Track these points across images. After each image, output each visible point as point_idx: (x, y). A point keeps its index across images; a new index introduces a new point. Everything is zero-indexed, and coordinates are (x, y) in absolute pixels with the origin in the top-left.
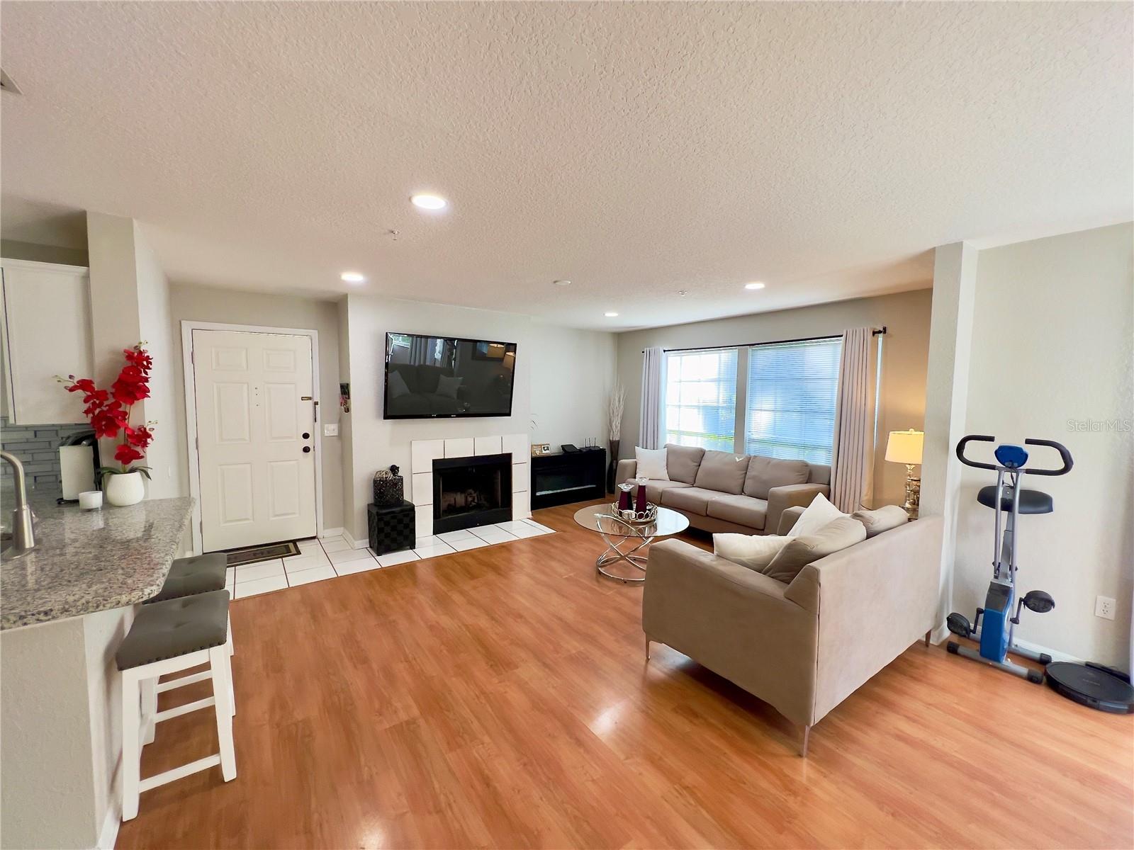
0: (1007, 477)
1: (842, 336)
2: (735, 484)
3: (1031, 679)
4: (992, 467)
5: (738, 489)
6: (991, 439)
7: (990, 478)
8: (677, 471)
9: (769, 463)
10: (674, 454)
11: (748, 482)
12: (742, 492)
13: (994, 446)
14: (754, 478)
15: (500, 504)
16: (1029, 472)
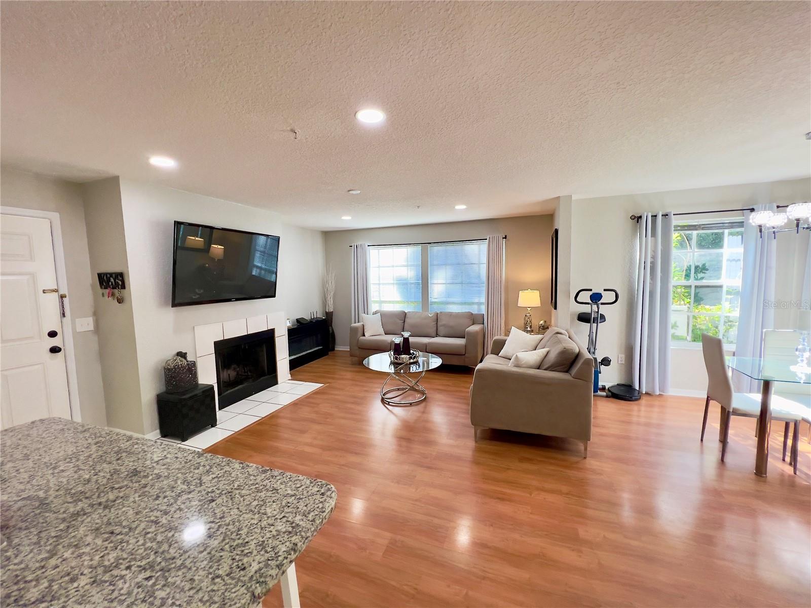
0: (595, 307)
1: (486, 239)
2: (432, 331)
3: (607, 397)
4: (588, 304)
5: (434, 334)
6: (591, 290)
7: (586, 309)
8: (390, 328)
9: (451, 315)
10: (385, 317)
11: (440, 329)
12: (437, 335)
13: (590, 293)
14: (443, 325)
15: (266, 371)
16: (602, 304)
